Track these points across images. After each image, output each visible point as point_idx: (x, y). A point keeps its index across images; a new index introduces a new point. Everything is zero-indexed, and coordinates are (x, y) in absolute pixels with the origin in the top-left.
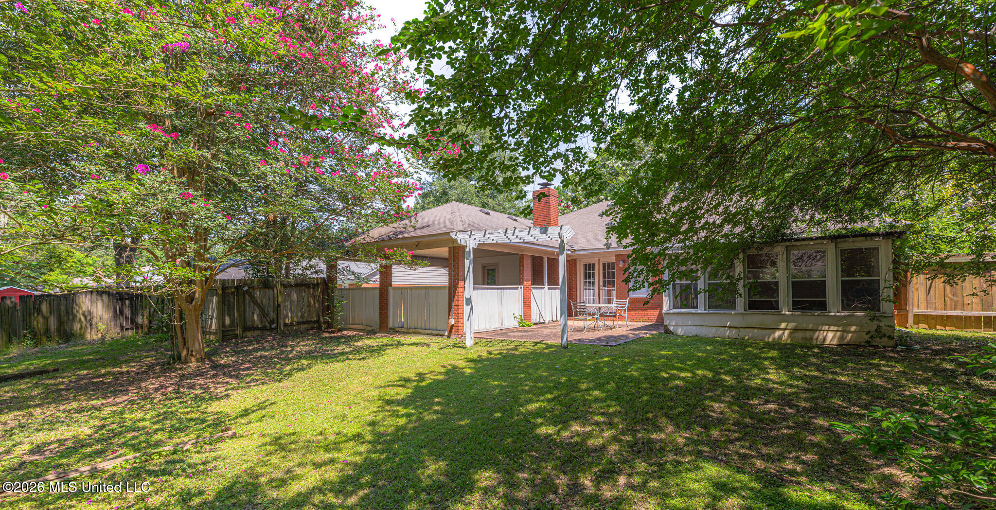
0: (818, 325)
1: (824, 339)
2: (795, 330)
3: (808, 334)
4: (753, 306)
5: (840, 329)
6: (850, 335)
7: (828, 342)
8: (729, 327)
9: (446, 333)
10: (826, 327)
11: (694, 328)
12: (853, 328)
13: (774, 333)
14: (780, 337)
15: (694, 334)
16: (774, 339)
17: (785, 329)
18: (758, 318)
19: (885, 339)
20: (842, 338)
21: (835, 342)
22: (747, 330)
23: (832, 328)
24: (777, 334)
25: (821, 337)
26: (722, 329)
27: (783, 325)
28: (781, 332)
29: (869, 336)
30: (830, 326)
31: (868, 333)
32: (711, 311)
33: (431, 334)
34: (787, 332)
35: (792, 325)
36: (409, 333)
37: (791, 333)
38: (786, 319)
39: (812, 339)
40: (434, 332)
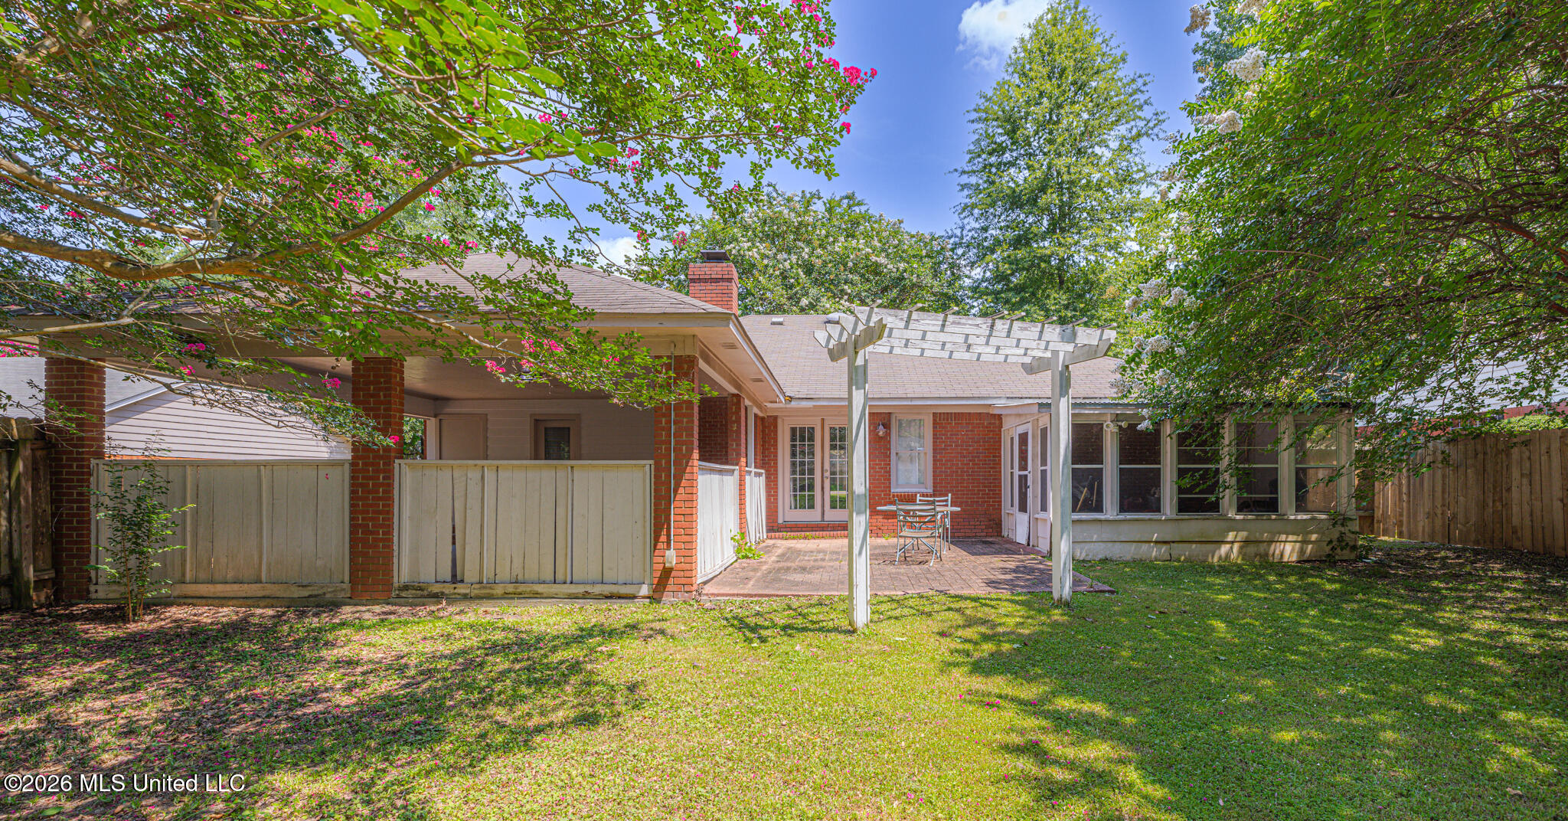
0: (1274, 534)
1: (1282, 555)
2: (1246, 542)
3: (1262, 548)
4: (1186, 506)
5: (1300, 539)
6: (1310, 546)
7: (1286, 559)
8: (1156, 542)
9: (645, 590)
10: (1283, 537)
11: (1103, 545)
12: (1314, 537)
13: (1219, 548)
14: (1228, 556)
15: (1101, 556)
16: (1220, 558)
17: (1232, 542)
18: (1196, 525)
19: (1346, 552)
20: (1302, 551)
21: (1294, 558)
22: (1181, 545)
23: (1291, 538)
24: (1224, 549)
25: (1277, 552)
26: (1145, 547)
27: (1231, 536)
28: (1228, 546)
29: (1330, 547)
30: (1287, 534)
31: (1331, 542)
32: (1129, 516)
33: (586, 596)
34: (1236, 546)
35: (1243, 535)
36: (490, 597)
37: (1241, 548)
38: (1234, 526)
39: (1267, 555)
40: (597, 589)
